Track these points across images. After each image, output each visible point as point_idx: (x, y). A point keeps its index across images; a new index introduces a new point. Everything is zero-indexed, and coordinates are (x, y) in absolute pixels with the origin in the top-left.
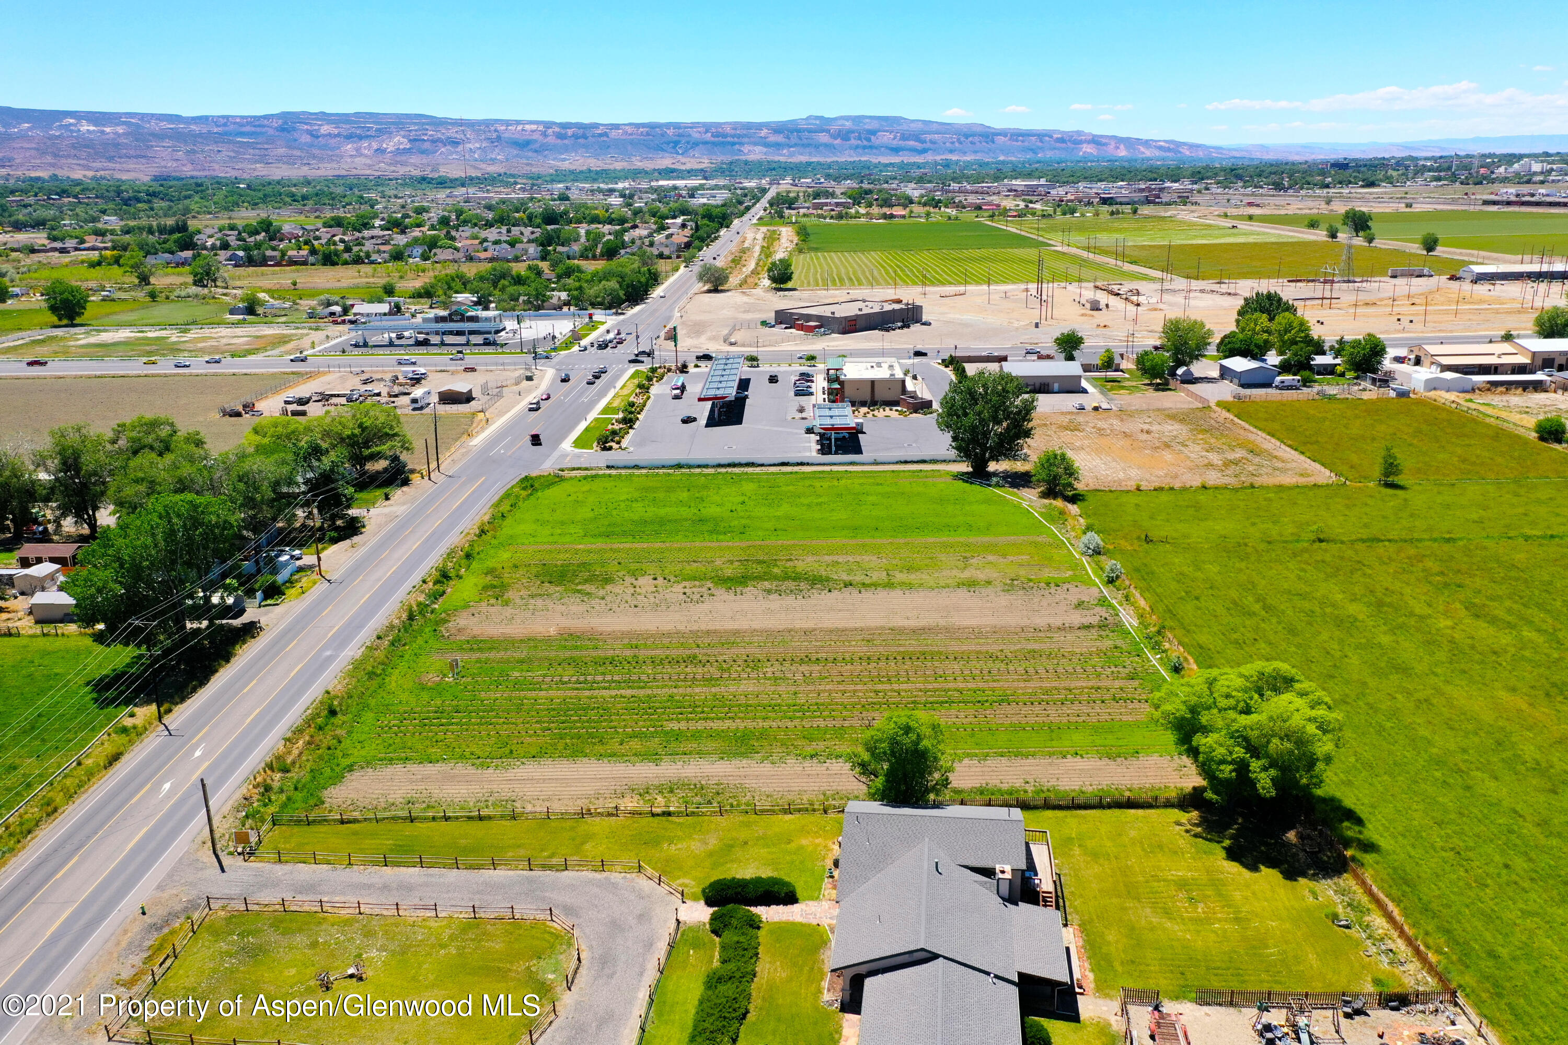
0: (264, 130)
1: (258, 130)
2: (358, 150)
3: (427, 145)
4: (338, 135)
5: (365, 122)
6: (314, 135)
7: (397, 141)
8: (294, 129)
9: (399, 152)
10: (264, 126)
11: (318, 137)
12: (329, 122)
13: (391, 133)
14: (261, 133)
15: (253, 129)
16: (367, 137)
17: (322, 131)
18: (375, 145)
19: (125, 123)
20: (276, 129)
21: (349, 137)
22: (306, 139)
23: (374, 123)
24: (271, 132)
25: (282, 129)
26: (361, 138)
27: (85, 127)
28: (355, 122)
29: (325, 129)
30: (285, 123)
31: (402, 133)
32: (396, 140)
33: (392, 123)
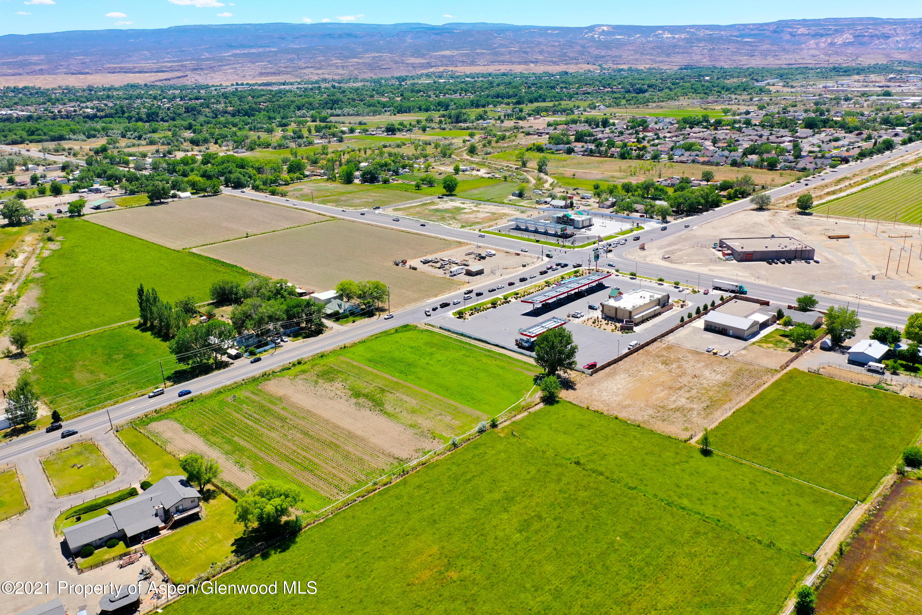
0: (764, 32)
1: (761, 32)
2: (817, 44)
3: (866, 39)
4: (808, 35)
5: (828, 25)
6: (792, 35)
7: (848, 37)
8: (782, 31)
9: (846, 44)
10: (764, 30)
11: (795, 36)
12: (804, 26)
13: (843, 32)
14: (762, 34)
15: (758, 32)
16: (827, 34)
17: (799, 32)
18: (829, 41)
19: (687, 32)
20: (771, 32)
21: (815, 36)
22: (787, 37)
23: (834, 25)
24: (768, 33)
25: (775, 32)
26: (822, 36)
27: (667, 35)
28: (822, 25)
29: (802, 30)
30: (778, 28)
31: (851, 31)
32: (844, 37)
33: (846, 25)
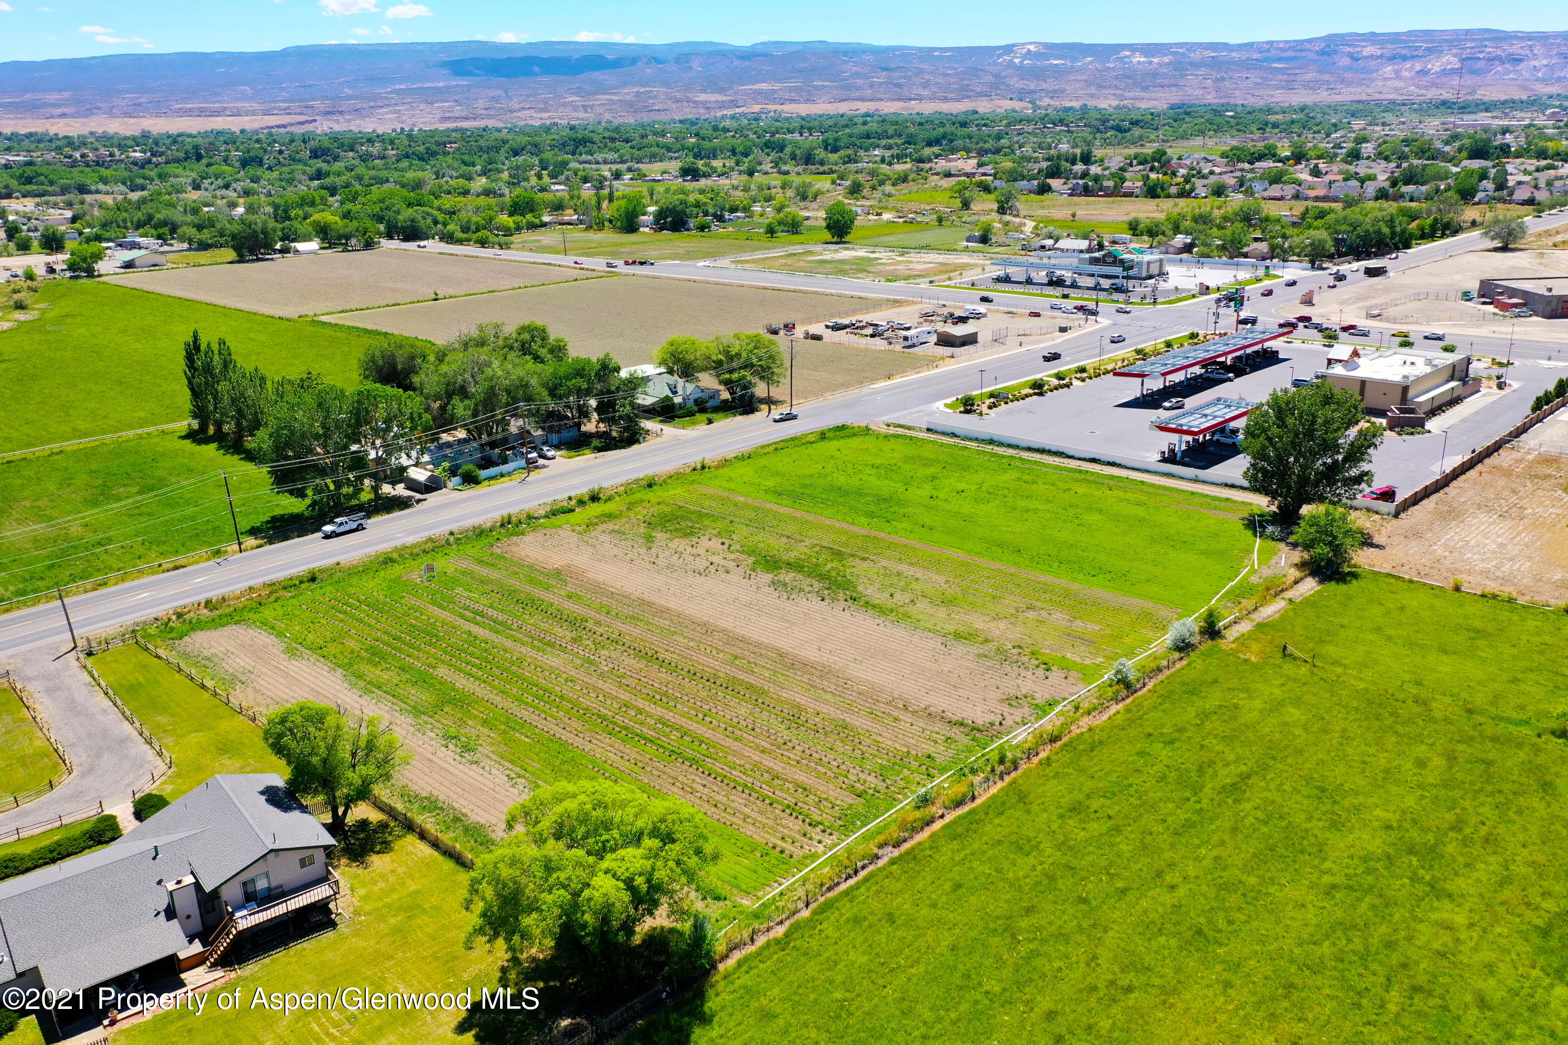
0: (1304, 54)
1: (1299, 54)
2: (1397, 72)
3: (1480, 64)
4: (1381, 57)
5: (1414, 42)
6: (1354, 58)
7: (1450, 60)
8: (1335, 52)
9: (1445, 73)
10: (1305, 50)
11: (1358, 59)
12: (1374, 43)
13: (1442, 52)
14: (1302, 58)
15: (1294, 54)
16: (1413, 57)
17: (1364, 53)
18: (1418, 67)
19: (1173, 53)
20: (1317, 53)
21: (1392, 58)
22: (1345, 61)
23: (1426, 42)
24: (1311, 55)
25: (1323, 53)
26: (1405, 58)
27: (1139, 58)
28: (1403, 42)
29: (1369, 50)
30: (1329, 46)
31: (1454, 51)
32: (1444, 60)
33: (1447, 41)
